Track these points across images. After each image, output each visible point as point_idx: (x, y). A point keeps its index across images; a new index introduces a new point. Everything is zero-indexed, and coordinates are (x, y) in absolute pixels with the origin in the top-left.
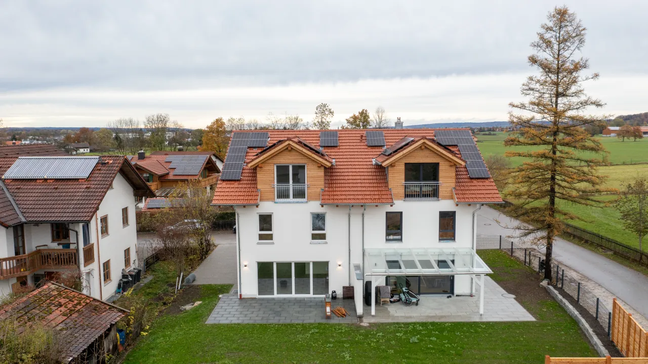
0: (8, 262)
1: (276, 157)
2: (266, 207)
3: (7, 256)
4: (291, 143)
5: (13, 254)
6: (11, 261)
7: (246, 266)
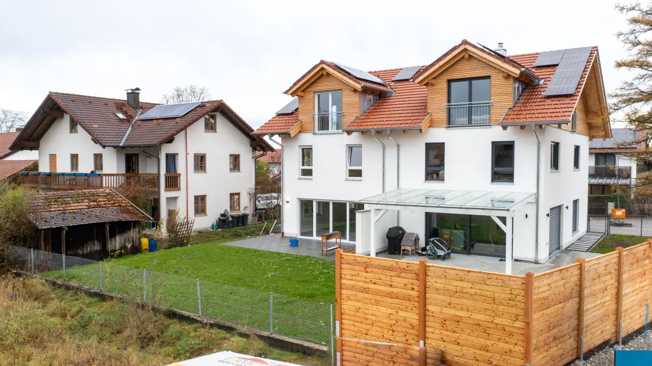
0: (115, 177)
1: (315, 85)
2: (306, 139)
3: (116, 173)
4: (324, 66)
5: (124, 172)
6: (112, 177)
7: (288, 202)
